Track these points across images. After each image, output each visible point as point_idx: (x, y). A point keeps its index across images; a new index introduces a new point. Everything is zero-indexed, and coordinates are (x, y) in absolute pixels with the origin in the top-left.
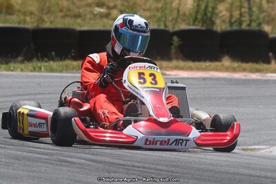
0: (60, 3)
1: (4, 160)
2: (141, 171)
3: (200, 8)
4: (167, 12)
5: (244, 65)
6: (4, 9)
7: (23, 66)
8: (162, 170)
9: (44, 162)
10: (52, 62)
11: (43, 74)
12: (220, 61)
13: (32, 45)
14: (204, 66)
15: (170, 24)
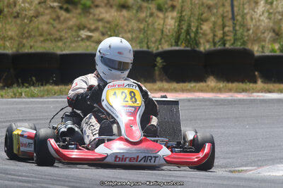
0: (40, 26)
3: (182, 28)
4: (149, 32)
5: (230, 85)
7: (3, 93)
10: (32, 88)
11: (24, 100)
12: (205, 82)
13: (12, 71)
14: (189, 87)
15: (153, 45)
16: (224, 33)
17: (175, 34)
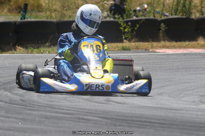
1: (37, 119)
2: (139, 124)
3: (180, 2)
4: (155, 5)
6: (35, 8)
7: (50, 50)
8: (155, 123)
9: (67, 120)
12: (197, 41)
14: (184, 45)
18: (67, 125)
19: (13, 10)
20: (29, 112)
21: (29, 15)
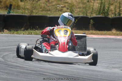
0: (41, 5)
1: (15, 73)
4: (87, 9)
6: (16, 7)
7: (24, 32)
8: (85, 79)
9: (33, 75)
10: (37, 31)
11: (33, 36)
12: (111, 31)
13: (28, 23)
14: (104, 33)
15: (89, 14)
16: (120, 10)
17: (98, 10)
18: (33, 77)
19: (3, 8)
20: (11, 69)
21: (12, 11)
